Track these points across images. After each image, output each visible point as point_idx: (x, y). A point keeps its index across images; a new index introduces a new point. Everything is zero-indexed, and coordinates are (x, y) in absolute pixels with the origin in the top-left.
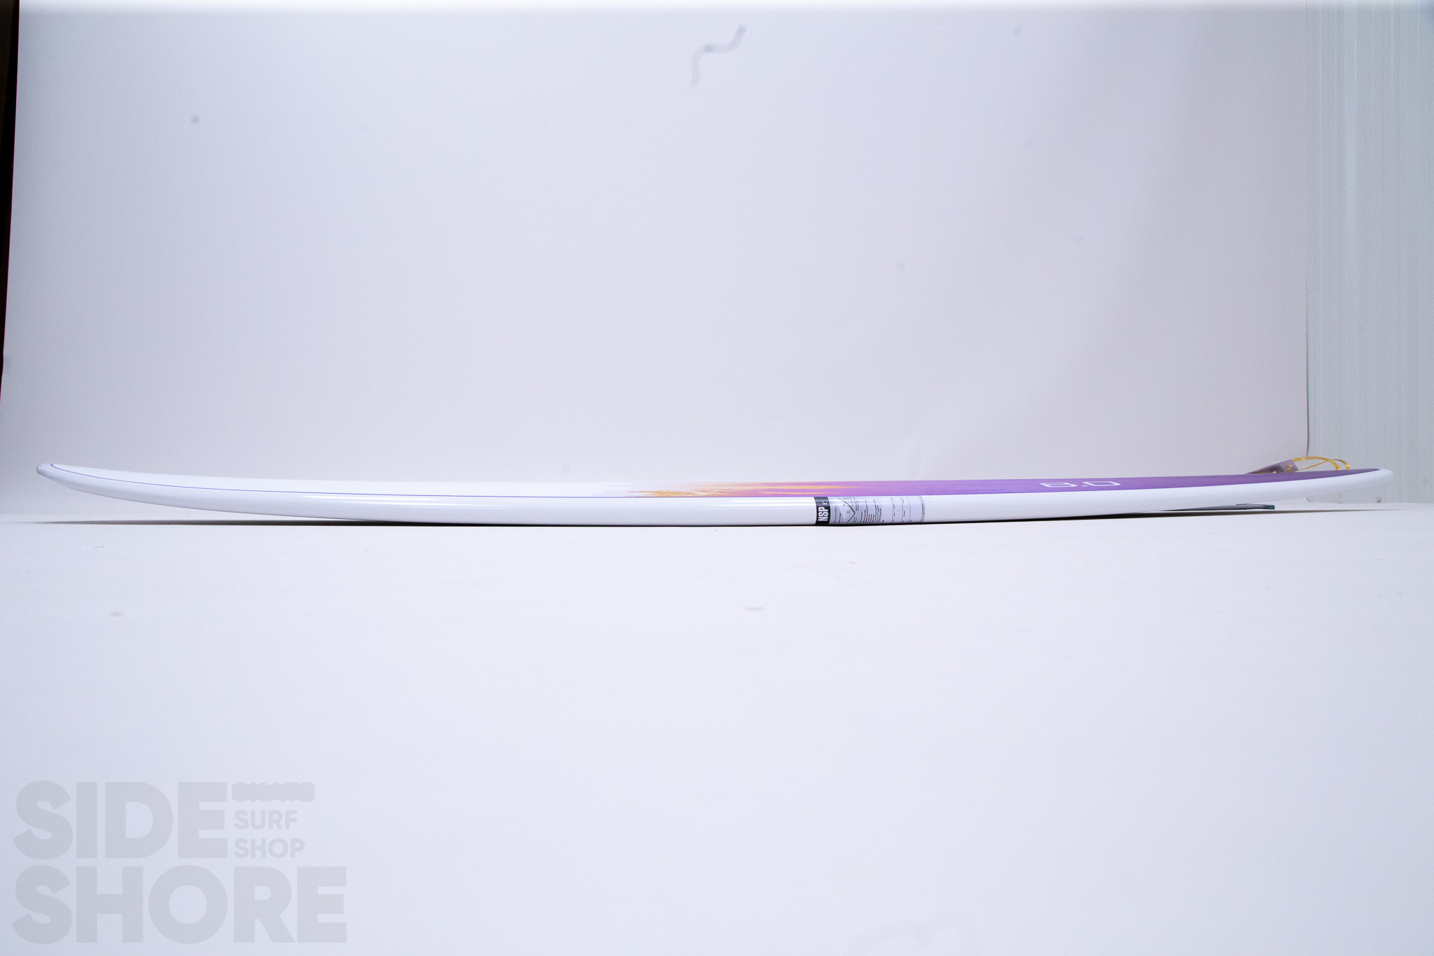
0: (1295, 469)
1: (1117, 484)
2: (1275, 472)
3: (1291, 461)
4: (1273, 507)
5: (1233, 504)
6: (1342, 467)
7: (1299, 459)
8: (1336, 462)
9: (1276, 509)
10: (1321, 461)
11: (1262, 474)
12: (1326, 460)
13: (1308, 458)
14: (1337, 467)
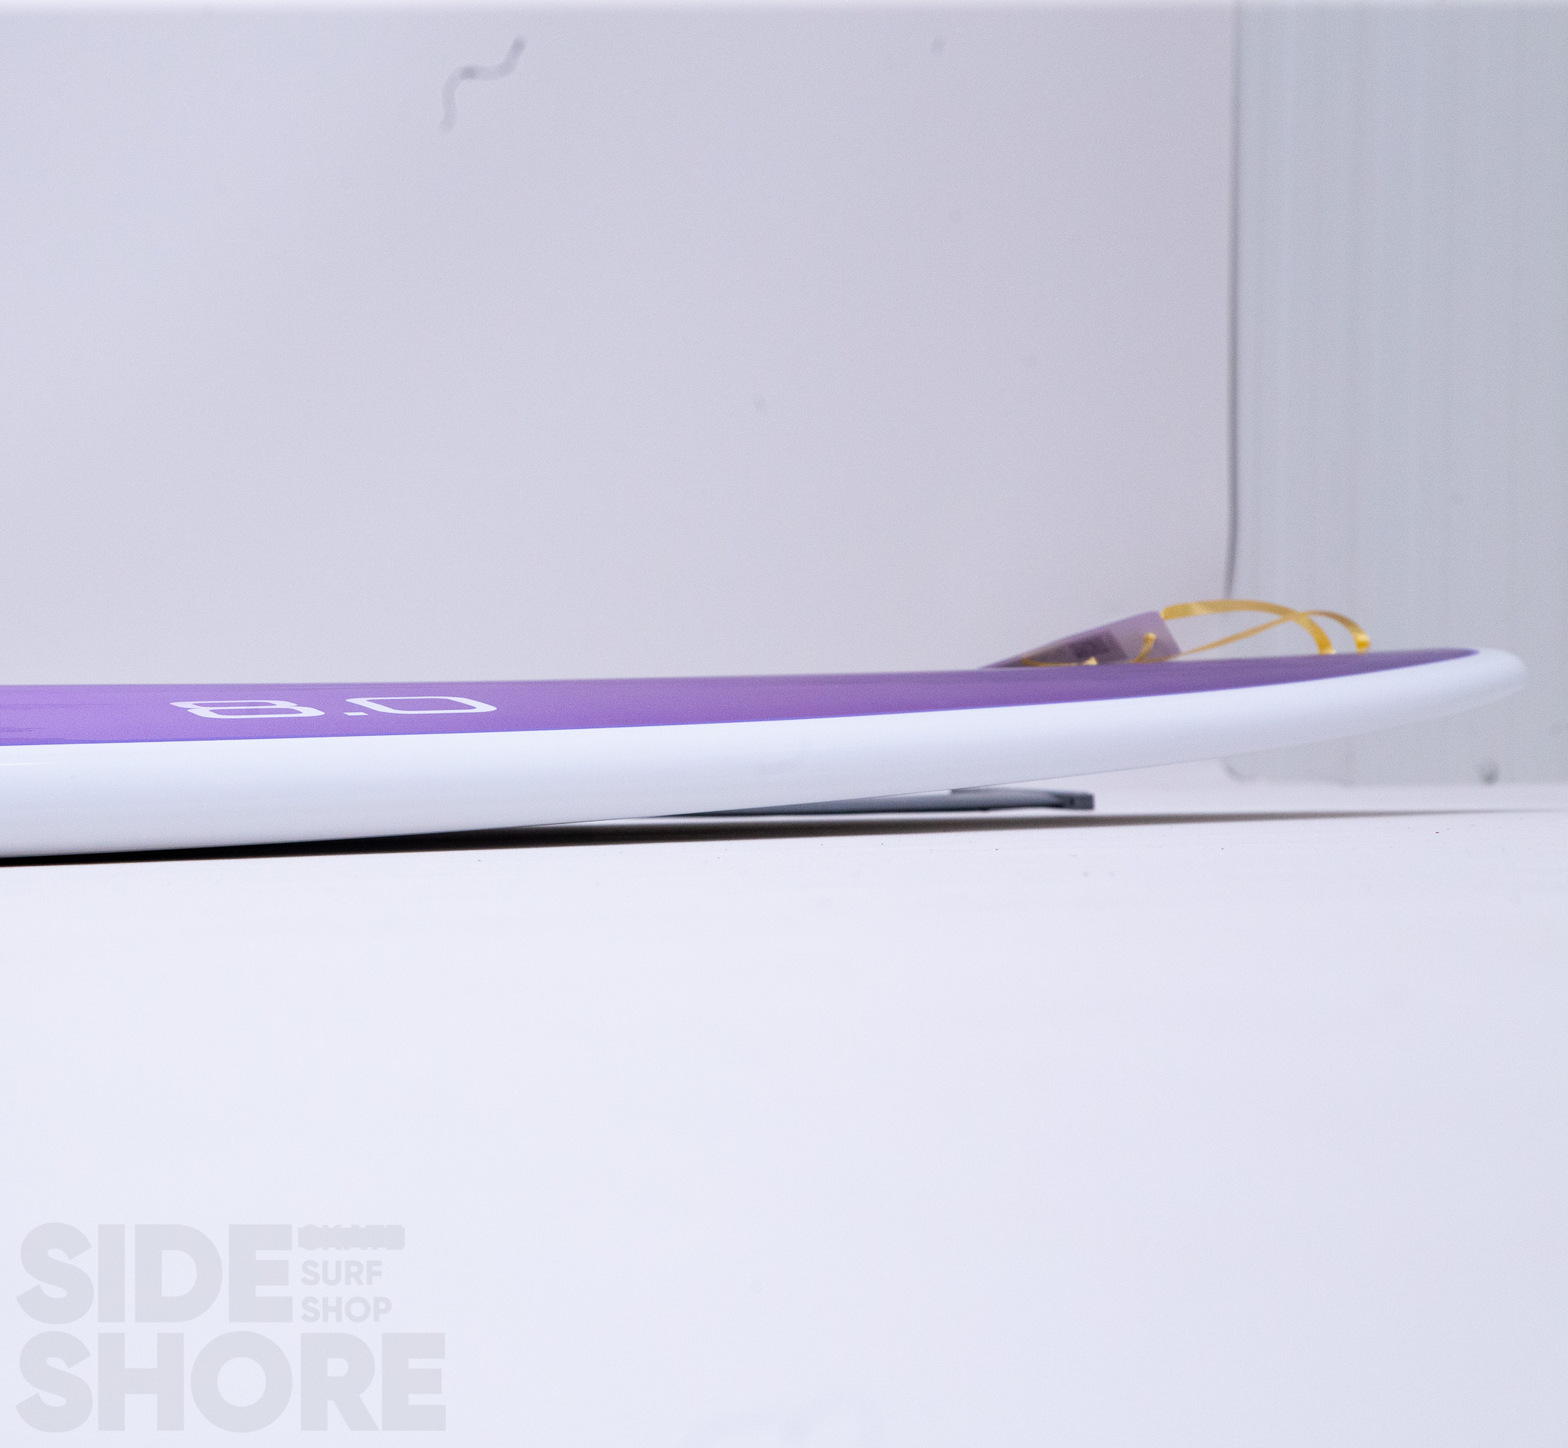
0: (1166, 647)
1: (482, 707)
2: (1092, 662)
3: (1152, 619)
4: (1086, 801)
5: (939, 788)
6: (1340, 643)
7: (1182, 611)
8: (1321, 621)
9: (1100, 809)
10: (1274, 617)
11: (1043, 668)
12: (1283, 612)
13: (1226, 605)
14: (1323, 642)
